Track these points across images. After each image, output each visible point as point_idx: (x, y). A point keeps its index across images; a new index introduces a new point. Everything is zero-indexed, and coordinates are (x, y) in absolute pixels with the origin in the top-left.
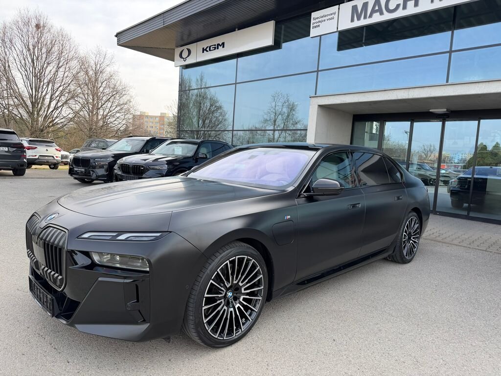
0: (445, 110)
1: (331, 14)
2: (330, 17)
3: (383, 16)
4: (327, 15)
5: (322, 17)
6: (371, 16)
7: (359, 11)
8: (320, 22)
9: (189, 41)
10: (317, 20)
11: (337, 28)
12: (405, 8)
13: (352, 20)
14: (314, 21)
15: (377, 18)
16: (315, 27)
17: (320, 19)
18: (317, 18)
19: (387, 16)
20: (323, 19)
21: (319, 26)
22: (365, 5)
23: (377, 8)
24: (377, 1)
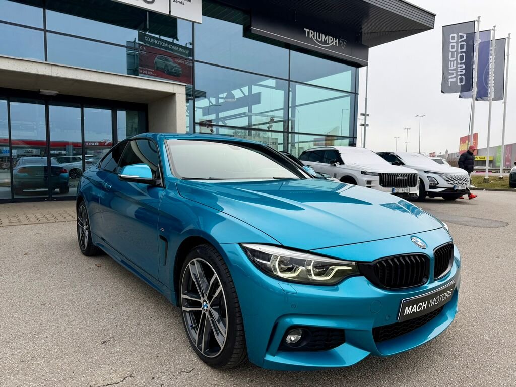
0: (58, 93)
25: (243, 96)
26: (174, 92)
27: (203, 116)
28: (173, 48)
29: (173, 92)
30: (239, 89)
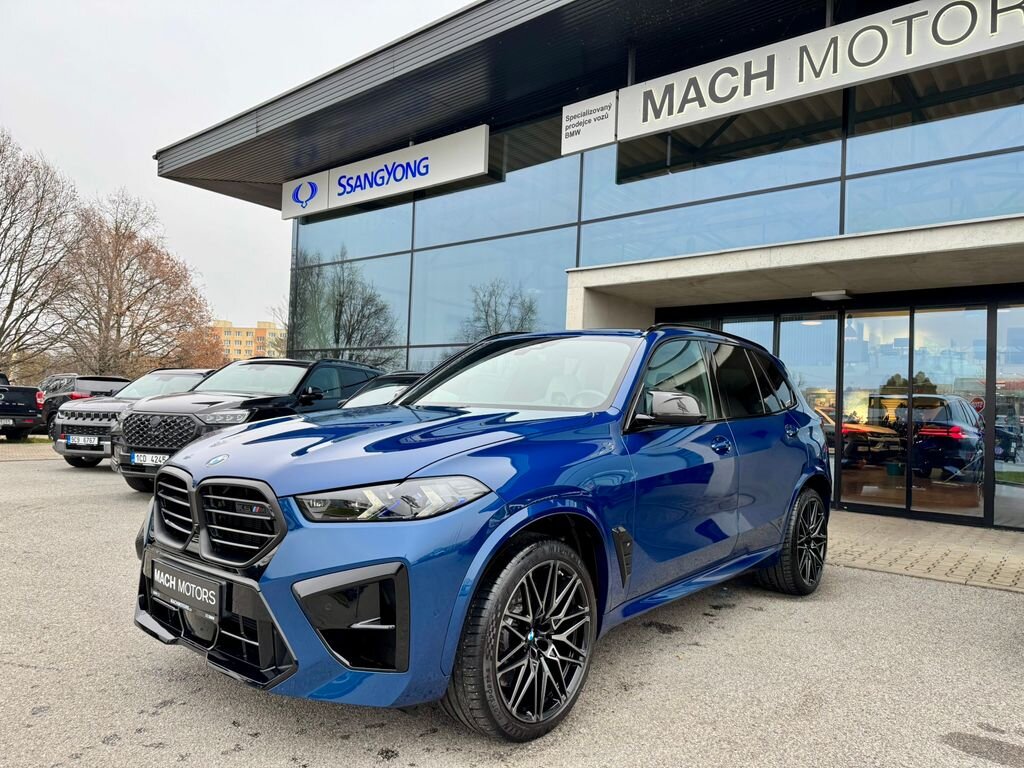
0: (844, 292)
1: (603, 109)
2: (601, 114)
3: (704, 110)
4: (594, 111)
5: (585, 114)
6: (681, 110)
7: (659, 103)
8: (579, 124)
9: (314, 166)
10: (575, 121)
11: (616, 136)
12: (747, 92)
13: (645, 119)
14: (569, 123)
15: (694, 114)
16: (572, 134)
17: (581, 119)
18: (574, 117)
19: (713, 111)
20: (587, 118)
21: (578, 132)
22: (669, 90)
23: (692, 94)
24: (693, 82)
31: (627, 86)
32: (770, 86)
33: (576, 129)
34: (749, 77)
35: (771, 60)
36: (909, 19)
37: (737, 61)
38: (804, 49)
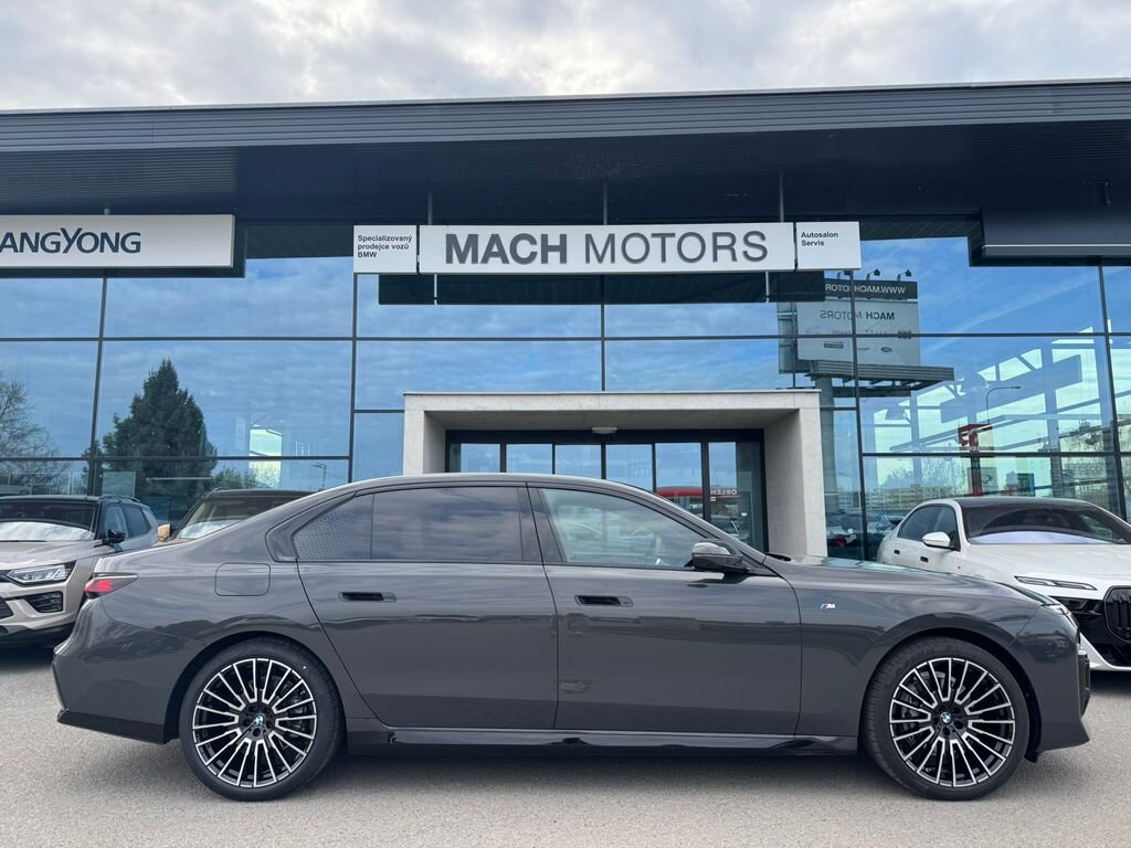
1: (401, 239)
2: (399, 243)
3: (506, 265)
4: (393, 239)
5: (380, 239)
6: (485, 260)
7: (462, 248)
8: (376, 247)
10: (370, 243)
11: (418, 268)
12: (545, 260)
13: (449, 260)
14: (362, 243)
15: (495, 267)
16: (366, 255)
17: (377, 243)
18: (369, 239)
19: (514, 268)
20: (384, 243)
21: (374, 255)
22: (473, 240)
23: (495, 249)
24: (495, 239)
25: (1028, 370)
26: (797, 407)
27: (943, 421)
28: (868, 289)
29: (792, 407)
30: (1016, 359)
31: (426, 223)
32: (563, 260)
33: (370, 250)
34: (546, 249)
35: (563, 238)
36: (663, 236)
37: (536, 231)
38: (589, 238)
